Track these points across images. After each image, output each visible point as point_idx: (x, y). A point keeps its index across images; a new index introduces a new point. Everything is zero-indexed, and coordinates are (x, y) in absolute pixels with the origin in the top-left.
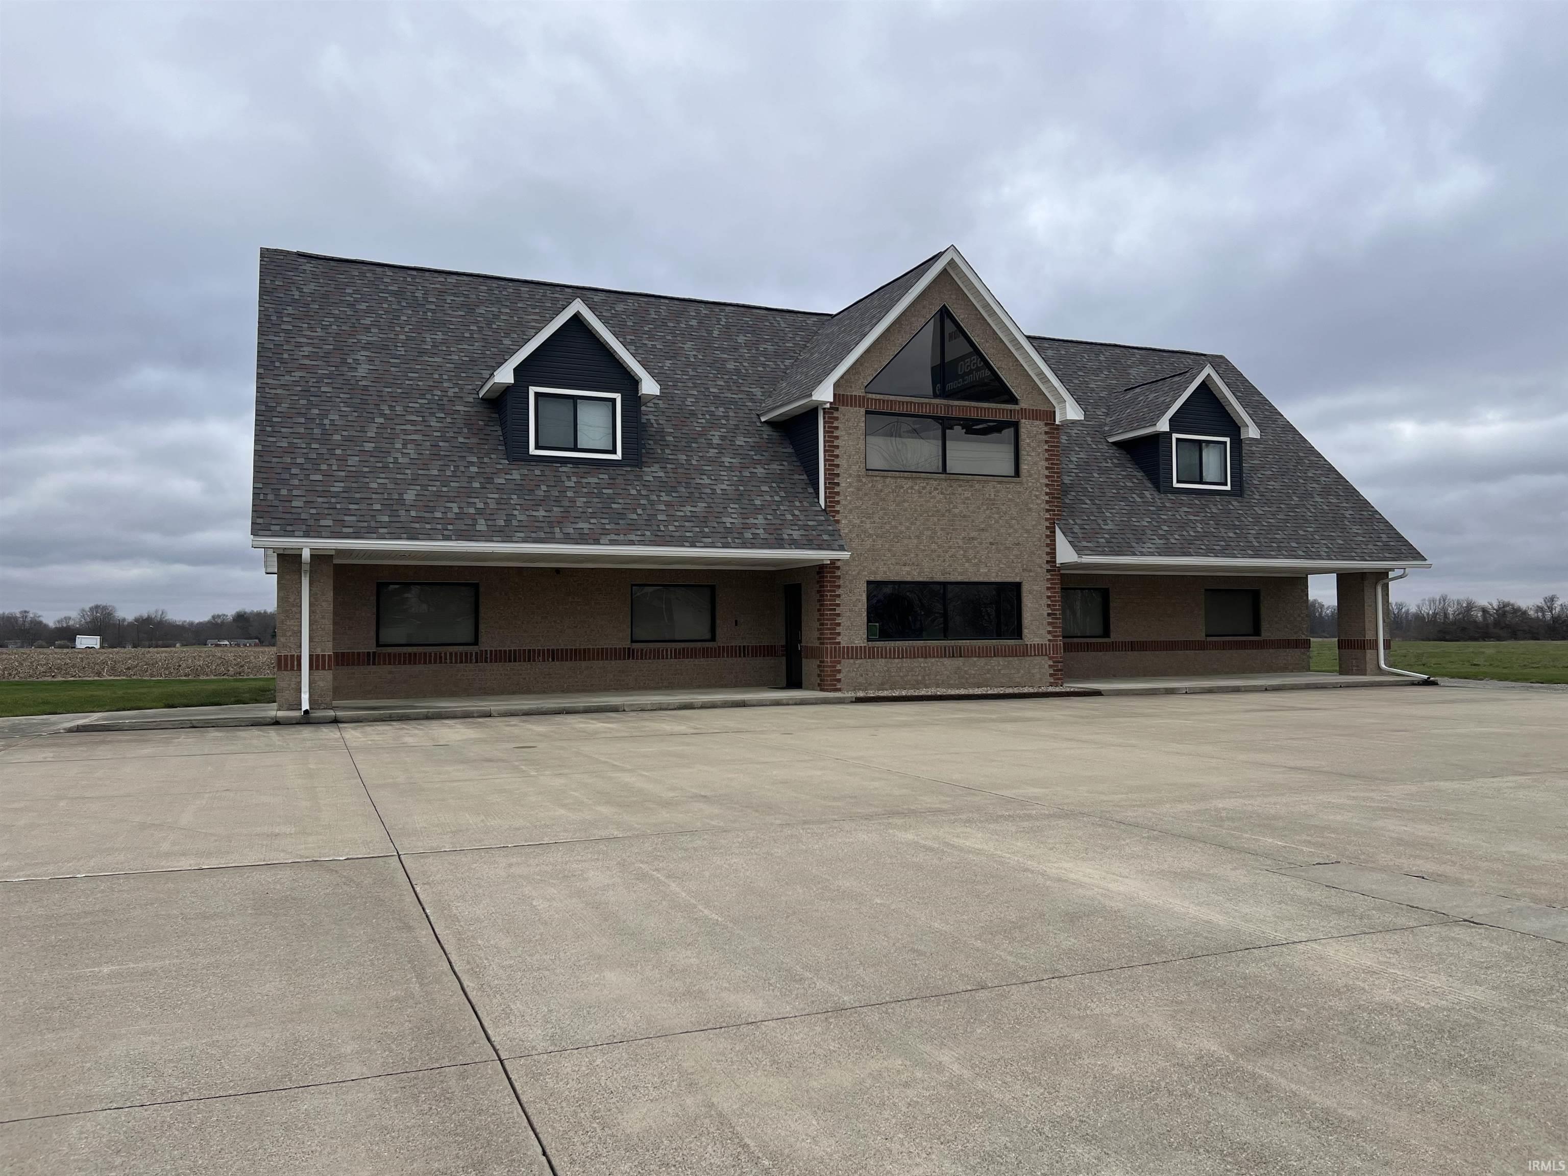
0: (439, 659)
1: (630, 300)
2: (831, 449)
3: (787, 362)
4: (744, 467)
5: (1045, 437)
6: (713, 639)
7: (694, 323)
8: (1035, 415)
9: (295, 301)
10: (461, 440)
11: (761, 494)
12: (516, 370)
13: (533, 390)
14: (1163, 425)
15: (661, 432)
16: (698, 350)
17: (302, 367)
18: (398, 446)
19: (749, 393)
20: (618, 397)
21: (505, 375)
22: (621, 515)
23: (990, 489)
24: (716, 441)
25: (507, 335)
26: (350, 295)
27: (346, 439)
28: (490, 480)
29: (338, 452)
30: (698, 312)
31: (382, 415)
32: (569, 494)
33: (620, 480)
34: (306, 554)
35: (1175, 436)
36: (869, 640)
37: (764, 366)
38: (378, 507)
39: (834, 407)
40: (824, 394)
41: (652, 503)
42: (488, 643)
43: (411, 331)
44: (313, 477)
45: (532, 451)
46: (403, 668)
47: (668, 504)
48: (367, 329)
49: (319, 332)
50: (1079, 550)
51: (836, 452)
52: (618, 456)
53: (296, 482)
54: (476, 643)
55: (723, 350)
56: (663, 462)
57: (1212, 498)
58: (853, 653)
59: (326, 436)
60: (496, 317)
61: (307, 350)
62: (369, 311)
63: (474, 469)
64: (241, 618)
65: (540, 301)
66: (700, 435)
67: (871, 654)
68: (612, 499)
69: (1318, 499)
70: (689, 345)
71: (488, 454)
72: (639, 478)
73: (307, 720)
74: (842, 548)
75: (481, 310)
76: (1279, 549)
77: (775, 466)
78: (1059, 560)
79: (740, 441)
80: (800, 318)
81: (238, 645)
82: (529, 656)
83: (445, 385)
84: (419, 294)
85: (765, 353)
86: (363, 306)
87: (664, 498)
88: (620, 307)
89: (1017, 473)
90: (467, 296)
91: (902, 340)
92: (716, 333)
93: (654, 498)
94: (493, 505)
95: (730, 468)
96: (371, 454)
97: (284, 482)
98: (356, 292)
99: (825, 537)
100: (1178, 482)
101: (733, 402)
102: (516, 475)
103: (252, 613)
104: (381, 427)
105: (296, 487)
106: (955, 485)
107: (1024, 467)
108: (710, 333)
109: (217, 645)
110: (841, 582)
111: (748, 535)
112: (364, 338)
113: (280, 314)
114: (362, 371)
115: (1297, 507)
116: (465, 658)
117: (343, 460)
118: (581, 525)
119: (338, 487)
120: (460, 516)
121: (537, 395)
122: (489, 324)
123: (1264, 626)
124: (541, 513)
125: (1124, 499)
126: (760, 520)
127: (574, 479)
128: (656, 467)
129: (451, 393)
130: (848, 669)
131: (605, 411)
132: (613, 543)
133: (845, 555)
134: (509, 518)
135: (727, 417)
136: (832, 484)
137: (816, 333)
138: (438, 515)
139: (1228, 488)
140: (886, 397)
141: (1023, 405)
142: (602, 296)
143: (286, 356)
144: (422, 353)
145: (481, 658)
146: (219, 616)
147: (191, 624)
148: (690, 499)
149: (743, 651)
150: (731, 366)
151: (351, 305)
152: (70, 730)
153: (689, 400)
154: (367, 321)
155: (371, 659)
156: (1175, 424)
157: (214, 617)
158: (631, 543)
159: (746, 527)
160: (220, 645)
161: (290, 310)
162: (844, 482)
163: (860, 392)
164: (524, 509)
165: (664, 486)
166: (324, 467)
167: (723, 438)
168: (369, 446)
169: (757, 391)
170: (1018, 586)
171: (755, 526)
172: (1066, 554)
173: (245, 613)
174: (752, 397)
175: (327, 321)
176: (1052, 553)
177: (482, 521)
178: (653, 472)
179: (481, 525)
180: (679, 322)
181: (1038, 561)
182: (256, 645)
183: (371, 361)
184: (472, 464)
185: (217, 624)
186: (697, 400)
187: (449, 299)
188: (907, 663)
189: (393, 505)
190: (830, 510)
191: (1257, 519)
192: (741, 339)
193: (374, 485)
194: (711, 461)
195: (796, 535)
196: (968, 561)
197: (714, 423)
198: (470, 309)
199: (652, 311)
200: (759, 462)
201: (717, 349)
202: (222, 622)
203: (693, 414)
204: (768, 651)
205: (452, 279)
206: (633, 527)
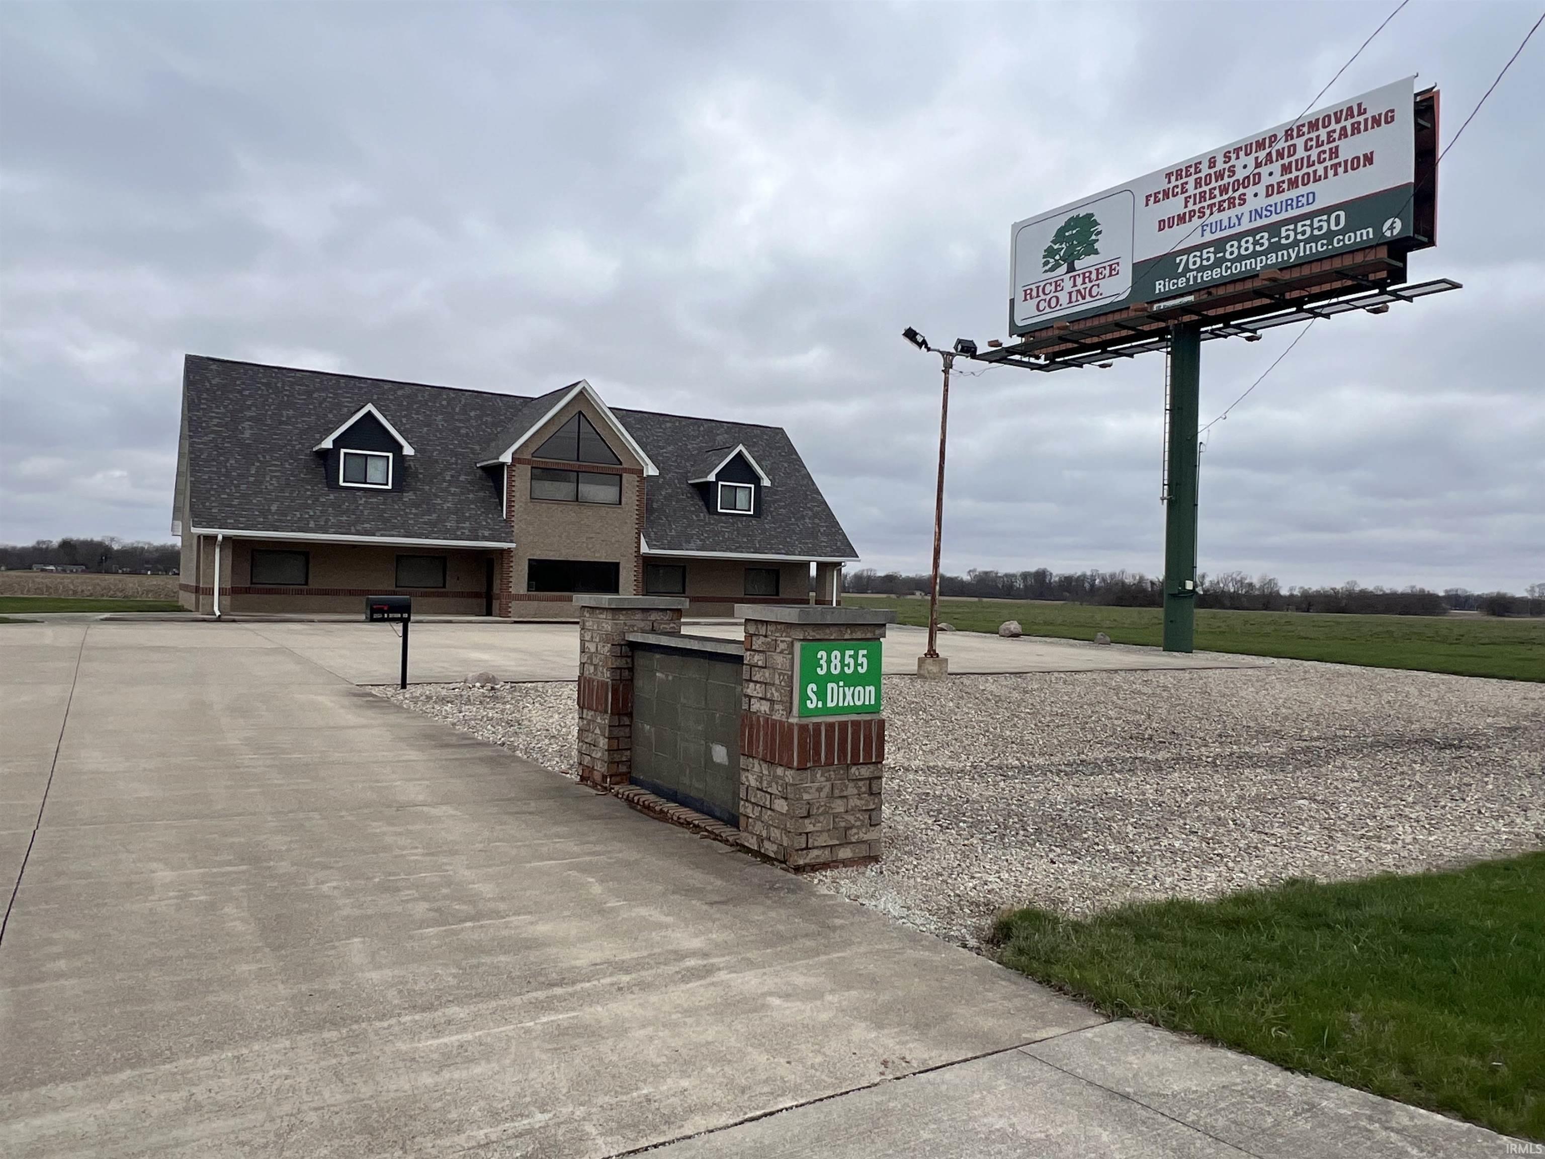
0: (285, 592)
1: (407, 388)
2: (510, 486)
3: (499, 429)
4: (462, 493)
5: (637, 484)
6: (444, 587)
7: (444, 403)
8: (631, 471)
9: (208, 389)
10: (302, 476)
11: (470, 509)
12: (334, 441)
13: (343, 451)
14: (712, 478)
15: (416, 473)
16: (446, 421)
17: (213, 432)
18: (268, 479)
19: (471, 449)
20: (390, 455)
21: (328, 444)
22: (388, 520)
23: (603, 511)
24: (448, 478)
25: (331, 412)
26: (239, 385)
27: (239, 475)
28: (317, 500)
29: (235, 482)
30: (448, 395)
31: (259, 461)
32: (361, 508)
33: (390, 500)
34: (220, 538)
35: (720, 483)
36: (528, 591)
37: (484, 431)
38: (257, 513)
39: (513, 464)
40: (506, 458)
41: (406, 514)
42: (313, 584)
43: (275, 409)
44: (223, 496)
45: (341, 483)
46: (265, 596)
47: (415, 514)
48: (249, 407)
49: (222, 410)
50: (650, 546)
51: (513, 489)
52: (389, 487)
53: (213, 499)
54: (306, 584)
55: (460, 421)
56: (415, 490)
57: (741, 518)
58: (519, 598)
59: (227, 475)
60: (325, 400)
61: (216, 421)
62: (250, 396)
63: (308, 493)
64: (67, 545)
65: (352, 388)
66: (440, 474)
67: (530, 599)
68: (384, 511)
69: (807, 521)
70: (440, 417)
71: (316, 485)
72: (401, 499)
73: (219, 620)
74: (512, 542)
75: (315, 395)
76: (771, 548)
77: (481, 494)
78: (642, 551)
79: (462, 478)
80: (512, 399)
81: (64, 571)
82: (336, 592)
83: (294, 443)
84: (279, 385)
85: (486, 423)
86: (247, 393)
87: (414, 511)
88: (400, 393)
89: (620, 503)
90: (307, 386)
91: (554, 429)
92: (457, 410)
93: (408, 511)
94: (318, 513)
95: (453, 495)
96: (253, 483)
97: (208, 499)
98: (243, 383)
99: (503, 535)
100: (721, 508)
101: (462, 454)
102: (332, 497)
103: (78, 541)
104: (258, 467)
105: (213, 501)
106: (583, 508)
107: (623, 500)
108: (453, 409)
109: (43, 570)
110: (513, 559)
111: (459, 533)
112: (248, 414)
113: (199, 398)
114: (247, 434)
115: (792, 524)
116: (300, 592)
117: (237, 486)
118: (365, 526)
119: (236, 502)
120: (301, 519)
121: (345, 454)
122: (321, 404)
123: (781, 590)
124: (344, 518)
125: (686, 518)
126: (467, 524)
127: (364, 499)
128: (411, 493)
129: (297, 447)
130: (514, 605)
131: (384, 462)
132: (382, 535)
133: (513, 545)
134: (327, 521)
135: (456, 464)
136: (509, 506)
137: (520, 410)
138: (289, 518)
139: (752, 513)
140: (544, 460)
141: (625, 466)
142: (390, 385)
143: (204, 425)
144: (281, 423)
145: (310, 592)
146: (44, 542)
147: (14, 548)
148: (429, 512)
149: (461, 595)
150: (463, 431)
151: (240, 392)
152: (102, 620)
153: (435, 454)
154: (249, 403)
155: (247, 591)
156: (719, 477)
157: (38, 543)
158: (393, 536)
159: (458, 528)
160: (46, 570)
161: (205, 396)
162: (517, 506)
163: (529, 457)
164: (335, 516)
165: (416, 505)
166: (228, 491)
167: (452, 476)
168: (252, 479)
169: (477, 447)
170: (617, 565)
171: (463, 528)
172: (644, 549)
173: (72, 540)
174: (473, 451)
175: (226, 402)
176: (639, 547)
177: (312, 522)
178: (408, 496)
179: (312, 524)
180: (435, 403)
181: (631, 551)
182: (83, 571)
183: (251, 428)
184: (308, 490)
185: (41, 549)
186: (440, 453)
187: (297, 388)
188: (550, 604)
189: (265, 513)
190: (508, 521)
191: (764, 531)
192: (472, 414)
193: (254, 501)
194: (443, 490)
195: (486, 533)
196: (589, 549)
197: (447, 469)
198: (309, 394)
199: (419, 395)
200: (472, 491)
201: (457, 420)
202: (47, 548)
203: (436, 461)
204: (477, 595)
205: (298, 374)
206: (394, 527)
